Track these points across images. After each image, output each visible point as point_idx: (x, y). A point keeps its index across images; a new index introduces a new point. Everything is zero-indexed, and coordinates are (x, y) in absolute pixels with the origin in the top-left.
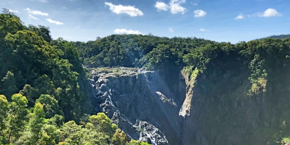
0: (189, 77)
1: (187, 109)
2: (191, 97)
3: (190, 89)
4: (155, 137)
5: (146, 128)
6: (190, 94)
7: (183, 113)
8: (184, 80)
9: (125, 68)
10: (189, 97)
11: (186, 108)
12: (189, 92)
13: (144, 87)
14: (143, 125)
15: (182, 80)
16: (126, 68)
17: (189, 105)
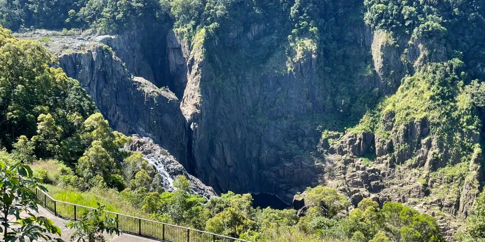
0: (189, 43)
1: (194, 101)
2: (199, 79)
3: (196, 66)
4: (163, 161)
5: (143, 150)
6: (196, 74)
7: (188, 110)
8: (179, 48)
9: (50, 32)
10: (194, 80)
11: (191, 99)
12: (194, 72)
13: (112, 71)
14: (135, 145)
15: (174, 49)
16: (53, 32)
17: (197, 95)
